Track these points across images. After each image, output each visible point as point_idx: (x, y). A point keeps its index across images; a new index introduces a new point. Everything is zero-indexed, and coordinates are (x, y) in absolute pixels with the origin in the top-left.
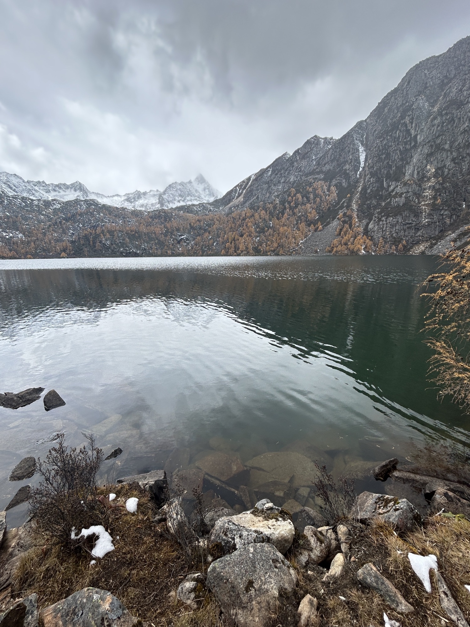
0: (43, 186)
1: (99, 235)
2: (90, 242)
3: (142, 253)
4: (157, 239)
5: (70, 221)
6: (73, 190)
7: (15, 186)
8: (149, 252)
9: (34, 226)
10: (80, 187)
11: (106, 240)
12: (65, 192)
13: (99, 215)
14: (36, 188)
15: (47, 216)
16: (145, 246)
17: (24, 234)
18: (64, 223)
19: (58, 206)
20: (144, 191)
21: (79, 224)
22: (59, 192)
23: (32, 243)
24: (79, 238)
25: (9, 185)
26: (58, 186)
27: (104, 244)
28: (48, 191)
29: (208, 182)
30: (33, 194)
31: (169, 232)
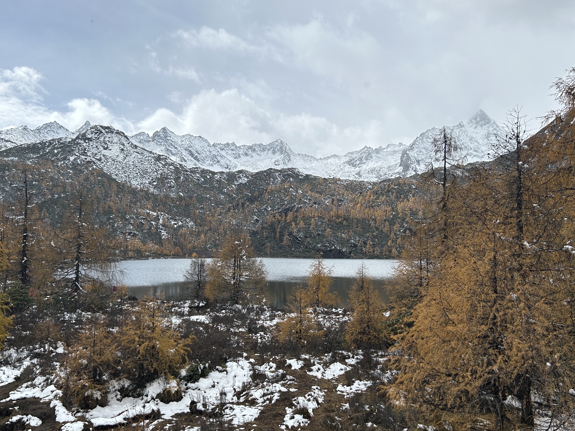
0: (232, 150)
1: (290, 224)
2: (276, 235)
3: (350, 252)
4: (377, 229)
5: (256, 203)
6: (271, 152)
7: (197, 152)
8: (362, 250)
9: (210, 211)
10: (281, 148)
11: (299, 231)
12: (260, 155)
13: (297, 192)
14: (223, 153)
15: (229, 195)
16: (355, 241)
17: (195, 222)
18: (248, 206)
19: (244, 180)
20: (377, 147)
21: (267, 207)
22: (252, 156)
23: (203, 236)
24: (263, 228)
25: (190, 151)
26: (252, 148)
27: (295, 237)
28: (237, 157)
29: (494, 123)
30: (218, 162)
31: (399, 218)
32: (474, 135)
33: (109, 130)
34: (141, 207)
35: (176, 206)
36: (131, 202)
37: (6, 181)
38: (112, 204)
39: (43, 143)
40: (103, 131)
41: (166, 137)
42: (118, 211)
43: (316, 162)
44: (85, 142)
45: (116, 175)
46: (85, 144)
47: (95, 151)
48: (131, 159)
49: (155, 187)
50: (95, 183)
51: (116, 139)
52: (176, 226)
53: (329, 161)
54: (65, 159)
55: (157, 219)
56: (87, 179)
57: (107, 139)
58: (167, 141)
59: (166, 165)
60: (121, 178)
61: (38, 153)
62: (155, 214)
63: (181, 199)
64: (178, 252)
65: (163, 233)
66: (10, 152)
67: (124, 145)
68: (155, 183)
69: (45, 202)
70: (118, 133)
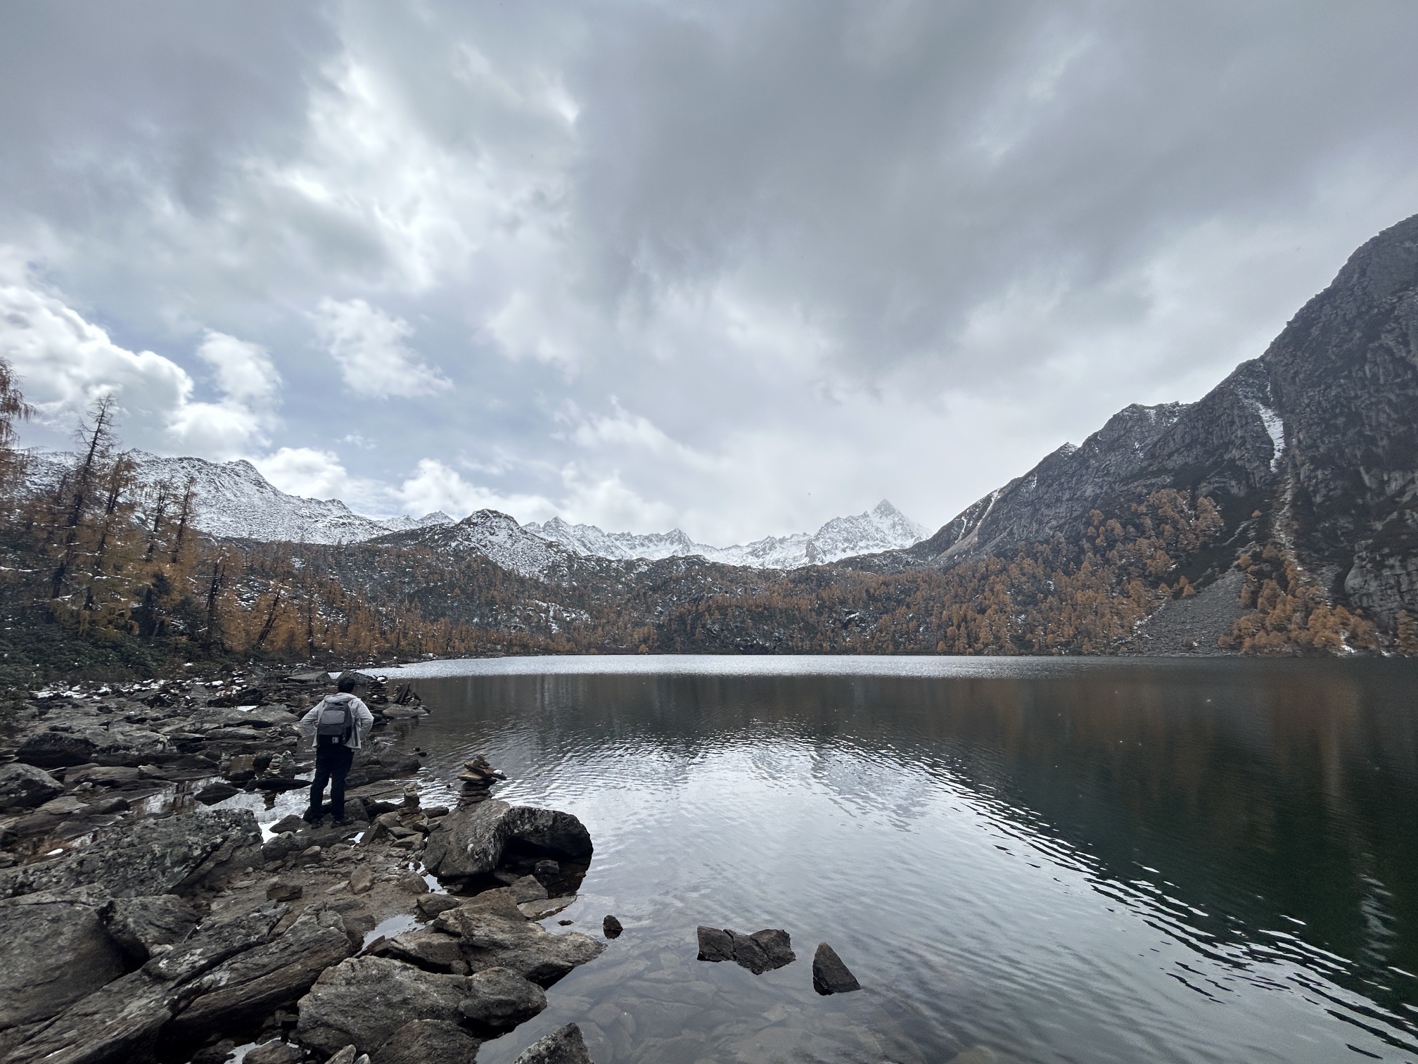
0: (628, 540)
1: (702, 615)
2: (686, 627)
3: (775, 647)
4: (803, 620)
5: (659, 592)
6: (668, 542)
7: (590, 543)
8: (788, 645)
9: (607, 602)
10: (679, 537)
11: (714, 623)
12: (657, 546)
13: (706, 579)
14: (618, 543)
15: (627, 584)
16: (779, 633)
17: (591, 614)
18: (651, 596)
19: (644, 569)
20: (781, 537)
21: (672, 596)
22: (649, 547)
23: (600, 629)
24: (670, 620)
25: (583, 542)
26: (648, 538)
27: (710, 630)
28: (633, 547)
29: (899, 513)
30: (612, 553)
31: (826, 607)
32: (879, 525)
33: (497, 514)
34: (529, 598)
35: (570, 597)
36: (518, 591)
37: (375, 568)
38: (496, 593)
39: (423, 529)
40: (491, 515)
41: (557, 527)
42: (503, 601)
43: (717, 553)
44: (470, 527)
45: (503, 562)
46: (469, 529)
47: (479, 536)
48: (519, 546)
49: (546, 576)
50: (478, 571)
51: (504, 524)
52: (568, 619)
53: (730, 551)
54: (445, 545)
55: (547, 611)
56: (469, 567)
57: (494, 524)
58: (558, 531)
59: (558, 552)
60: (507, 565)
61: (417, 540)
62: (545, 605)
63: (574, 589)
64: (572, 649)
65: (554, 626)
66: (386, 539)
67: (512, 530)
68: (545, 572)
69: (418, 591)
70: (506, 517)
